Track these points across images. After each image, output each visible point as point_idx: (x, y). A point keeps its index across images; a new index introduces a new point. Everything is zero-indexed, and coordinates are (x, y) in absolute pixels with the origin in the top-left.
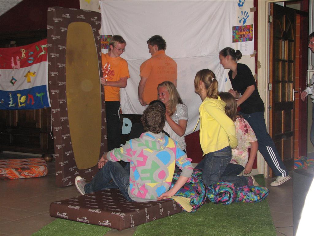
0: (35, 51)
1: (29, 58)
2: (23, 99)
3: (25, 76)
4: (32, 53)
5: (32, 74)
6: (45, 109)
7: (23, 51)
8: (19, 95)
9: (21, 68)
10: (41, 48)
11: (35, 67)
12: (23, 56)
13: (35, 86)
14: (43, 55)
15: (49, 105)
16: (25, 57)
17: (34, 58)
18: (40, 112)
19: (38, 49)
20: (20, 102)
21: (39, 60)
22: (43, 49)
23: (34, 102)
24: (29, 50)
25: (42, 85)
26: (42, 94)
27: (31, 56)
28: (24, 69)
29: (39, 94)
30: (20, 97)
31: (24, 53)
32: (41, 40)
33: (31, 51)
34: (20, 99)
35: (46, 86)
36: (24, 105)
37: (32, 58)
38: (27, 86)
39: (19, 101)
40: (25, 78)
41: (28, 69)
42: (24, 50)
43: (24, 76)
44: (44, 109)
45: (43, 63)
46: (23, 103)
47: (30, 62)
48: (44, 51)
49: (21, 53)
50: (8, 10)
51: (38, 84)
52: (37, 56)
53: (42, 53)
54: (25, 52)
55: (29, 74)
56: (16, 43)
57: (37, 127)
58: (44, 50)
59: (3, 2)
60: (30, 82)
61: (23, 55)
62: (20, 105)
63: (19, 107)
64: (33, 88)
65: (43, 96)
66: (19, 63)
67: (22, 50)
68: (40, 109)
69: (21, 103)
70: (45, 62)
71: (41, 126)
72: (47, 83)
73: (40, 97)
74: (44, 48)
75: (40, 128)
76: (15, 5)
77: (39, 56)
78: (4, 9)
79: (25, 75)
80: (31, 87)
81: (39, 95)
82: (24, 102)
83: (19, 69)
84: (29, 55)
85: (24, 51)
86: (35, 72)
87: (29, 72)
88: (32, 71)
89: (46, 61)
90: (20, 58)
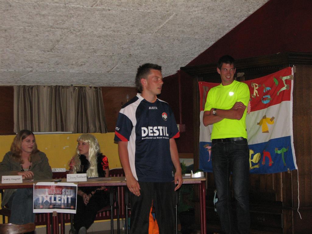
0: (272, 85)
1: (264, 97)
2: (256, 158)
3: (258, 124)
4: (268, 88)
5: (270, 121)
6: (289, 172)
7: (255, 86)
8: (251, 152)
9: (253, 112)
10: (282, 81)
11: (273, 110)
12: (255, 94)
13: (273, 138)
14: (284, 91)
15: (294, 167)
16: (258, 96)
17: (271, 96)
18: (281, 177)
19: (276, 82)
20: (252, 162)
21: (278, 99)
22: (284, 82)
23: (272, 162)
24: (264, 85)
25: (284, 136)
26: (285, 150)
27: (267, 93)
28: (256, 112)
29: (279, 150)
30: (253, 155)
32: (281, 69)
33: (267, 86)
34: (252, 158)
35: (289, 137)
36: (257, 166)
37: (269, 96)
38: (261, 138)
39: (250, 160)
40: (258, 126)
41: (261, 113)
42: (257, 85)
43: (257, 124)
44: (286, 172)
45: (284, 103)
46: (256, 164)
47: (265, 102)
48: (286, 85)
50: (234, 27)
51: (278, 134)
52: (276, 93)
53: (284, 88)
54: (257, 88)
55: (264, 119)
56: (244, 76)
57: (276, 200)
58: (286, 83)
59: (227, 17)
60: (267, 132)
61: (255, 92)
62: (252, 166)
64: (271, 141)
65: (285, 153)
66: (250, 104)
67: (254, 84)
68: (281, 173)
69: (253, 164)
71: (283, 198)
72: (291, 134)
73: (281, 154)
74: (286, 80)
75: (282, 202)
76: (244, 19)
77: (278, 94)
78: (228, 26)
79: (258, 121)
80: (267, 141)
81: (279, 152)
82: (257, 162)
83: (249, 114)
84: (264, 91)
85: (256, 86)
86: (273, 118)
87: (264, 117)
88: (269, 117)
89: (289, 100)
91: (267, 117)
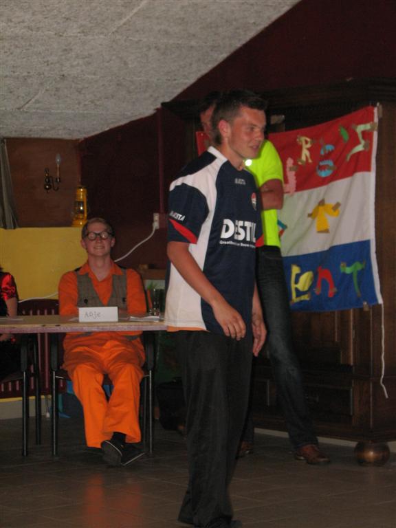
0: (337, 140)
1: (321, 164)
2: (305, 281)
3: (310, 215)
4: (330, 148)
5: (332, 211)
6: (366, 309)
7: (304, 143)
8: (295, 270)
9: (299, 193)
10: (356, 134)
11: (338, 188)
12: (304, 158)
13: (335, 244)
14: (359, 153)
15: (376, 300)
16: (310, 161)
17: (335, 163)
18: (352, 318)
19: (345, 135)
20: (297, 290)
21: (348, 167)
22: (360, 136)
23: (335, 290)
24: (321, 141)
25: (357, 239)
26: (358, 266)
27: (327, 157)
28: (306, 193)
29: (349, 265)
30: (298, 276)
31: (308, 149)
32: (355, 111)
33: (328, 143)
34: (297, 282)
35: (367, 243)
36: (305, 298)
37: (330, 163)
38: (315, 244)
39: (293, 286)
40: (310, 219)
41: (317, 193)
42: (309, 140)
43: (307, 215)
44: (361, 310)
45: (359, 175)
46: (304, 293)
47: (323, 174)
48: (363, 142)
49: (300, 148)
50: (267, 25)
51: (346, 236)
52: (345, 157)
53: (359, 148)
54: (309, 146)
55: (321, 208)
56: (284, 121)
57: (341, 362)
58: (364, 138)
59: (252, 5)
60: (327, 231)
61: (305, 153)
62: (297, 297)
63: (291, 303)
64: (333, 249)
65: (360, 273)
66: (294, 178)
67: (303, 139)
68: (352, 310)
69: (299, 293)
70: (366, 173)
71: (355, 358)
72: (371, 235)
73: (351, 275)
74: (364, 133)
75: (351, 367)
76: (285, 9)
77: (348, 158)
78: (254, 23)
79: (310, 211)
80: (326, 248)
81: (348, 270)
82: (306, 288)
83: (292, 195)
84: (322, 153)
85: (307, 142)
86: (338, 205)
87: (322, 203)
88: (331, 202)
89: (368, 169)
90: (295, 163)
91: (327, 202)
